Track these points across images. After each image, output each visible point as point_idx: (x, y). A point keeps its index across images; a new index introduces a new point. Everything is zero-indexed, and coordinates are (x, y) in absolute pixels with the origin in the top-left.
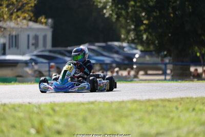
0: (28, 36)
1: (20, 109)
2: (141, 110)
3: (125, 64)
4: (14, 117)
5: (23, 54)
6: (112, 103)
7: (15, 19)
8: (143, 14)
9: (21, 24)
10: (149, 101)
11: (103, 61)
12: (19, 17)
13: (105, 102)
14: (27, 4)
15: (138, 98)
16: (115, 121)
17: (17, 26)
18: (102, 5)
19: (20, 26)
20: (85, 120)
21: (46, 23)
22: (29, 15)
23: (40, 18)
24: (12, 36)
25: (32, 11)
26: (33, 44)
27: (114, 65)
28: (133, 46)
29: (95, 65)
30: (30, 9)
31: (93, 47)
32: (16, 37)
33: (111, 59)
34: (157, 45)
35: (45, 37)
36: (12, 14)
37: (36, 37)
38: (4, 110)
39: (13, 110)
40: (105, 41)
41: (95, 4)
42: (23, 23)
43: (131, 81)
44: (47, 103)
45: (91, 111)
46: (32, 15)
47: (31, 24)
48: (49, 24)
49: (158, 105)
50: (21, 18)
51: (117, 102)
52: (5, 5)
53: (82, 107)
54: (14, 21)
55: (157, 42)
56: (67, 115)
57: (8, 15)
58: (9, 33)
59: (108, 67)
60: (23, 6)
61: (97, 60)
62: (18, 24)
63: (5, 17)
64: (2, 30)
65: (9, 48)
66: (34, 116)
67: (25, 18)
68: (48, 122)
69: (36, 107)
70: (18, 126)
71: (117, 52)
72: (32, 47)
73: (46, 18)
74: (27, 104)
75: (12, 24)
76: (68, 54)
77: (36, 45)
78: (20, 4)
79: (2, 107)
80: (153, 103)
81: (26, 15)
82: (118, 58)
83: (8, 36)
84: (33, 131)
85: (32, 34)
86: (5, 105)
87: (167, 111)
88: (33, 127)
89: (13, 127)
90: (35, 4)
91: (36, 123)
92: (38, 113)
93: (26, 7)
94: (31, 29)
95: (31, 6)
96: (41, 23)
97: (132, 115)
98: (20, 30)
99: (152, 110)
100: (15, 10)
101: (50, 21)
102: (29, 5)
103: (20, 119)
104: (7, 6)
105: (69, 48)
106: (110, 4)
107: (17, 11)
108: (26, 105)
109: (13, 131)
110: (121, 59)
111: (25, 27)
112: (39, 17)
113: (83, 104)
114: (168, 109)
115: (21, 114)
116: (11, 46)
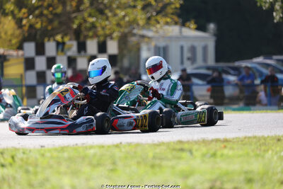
0: (182, 48)
12: (158, 23)
18: (267, 5)
23: (188, 24)
24: (159, 48)
26: (189, 59)
30: (174, 11)
31: (269, 61)
32: (165, 49)
35: (205, 49)
36: (149, 19)
41: (259, 4)
50: (162, 23)
52: (139, 7)
57: (145, 21)
60: (164, 8)
63: (141, 23)
72: (187, 63)
77: (193, 59)
78: (160, 5)
81: (169, 20)
85: (187, 45)
90: (181, 5)
93: (169, 10)
94: (186, 38)
95: (176, 8)
100: (154, 13)
101: (212, 26)
102: (173, 6)
105: (237, 64)
107: (158, 13)
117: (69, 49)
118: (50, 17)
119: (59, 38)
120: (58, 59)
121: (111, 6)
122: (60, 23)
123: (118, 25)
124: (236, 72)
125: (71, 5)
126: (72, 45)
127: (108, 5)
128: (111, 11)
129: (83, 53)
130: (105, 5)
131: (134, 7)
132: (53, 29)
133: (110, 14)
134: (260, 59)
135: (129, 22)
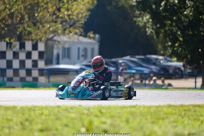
0: (79, 49)
1: (72, 111)
2: (175, 114)
3: (161, 74)
4: (67, 117)
5: (74, 64)
6: (150, 107)
7: (68, 34)
8: (179, 33)
9: (72, 38)
10: (182, 106)
11: (142, 71)
12: (71, 32)
13: (145, 107)
14: (78, 21)
15: (172, 103)
16: (153, 123)
17: (69, 40)
18: (142, 24)
19: (71, 40)
20: (127, 121)
21: (94, 38)
22: (80, 31)
23: (89, 34)
24: (65, 49)
25: (82, 28)
26: (83, 56)
27: (152, 75)
28: (168, 59)
29: (135, 75)
30: (80, 25)
31: (133, 59)
32: (69, 49)
33: (149, 70)
34: (190, 59)
35: (93, 50)
36: (65, 30)
37: (85, 50)
38: (59, 112)
39: (66, 111)
40: (144, 54)
41: (137, 23)
42: (74, 37)
43: (166, 89)
44: (95, 106)
45: (132, 114)
46: (82, 30)
47: (81, 38)
48: (97, 39)
49: (190, 110)
50: (73, 33)
51: (155, 106)
52: (59, 22)
53: (125, 109)
54: (67, 36)
55: (189, 56)
56: (112, 117)
57: (62, 31)
58: (62, 46)
59: (147, 76)
60: (74, 23)
61: (137, 70)
62: (70, 38)
63: (59, 32)
64: (57, 43)
65: (63, 58)
66: (84, 117)
67: (76, 33)
68: (96, 122)
69: (86, 109)
70: (71, 125)
71: (154, 64)
72: (82, 58)
73: (94, 33)
74: (78, 106)
75: (64, 38)
76: (112, 65)
77: (85, 56)
78: (72, 21)
79: (57, 109)
80: (186, 108)
81: (77, 31)
82: (155, 69)
83: (61, 49)
84: (83, 130)
85: (82, 47)
86: (59, 107)
87: (197, 115)
88: (83, 126)
89: (66, 126)
90: (85, 22)
91: (86, 123)
92: (88, 115)
93: (77, 24)
94: (81, 43)
95: (82, 24)
96: (90, 38)
97: (167, 118)
98: (71, 43)
99: (185, 114)
100: (68, 27)
101: (97, 36)
102: (80, 22)
103: (72, 119)
104: (61, 23)
105: (114, 60)
106: (151, 23)
107: (70, 27)
108: (76, 107)
109: (66, 129)
110: (157, 70)
111: (76, 41)
112: (88, 32)
113: (126, 107)
114: (199, 114)
115: (73, 115)
116: (64, 57)
117: (15, 47)
118: (3, 26)
119: (7, 40)
120: (7, 53)
121: (41, 21)
122: (9, 30)
123: (45, 33)
124: (115, 65)
125: (16, 20)
126: (16, 45)
127: (39, 20)
128: (41, 24)
129: (23, 49)
130: (38, 20)
131: (56, 22)
132: (4, 34)
133: (40, 26)
134: (128, 58)
135: (52, 31)
